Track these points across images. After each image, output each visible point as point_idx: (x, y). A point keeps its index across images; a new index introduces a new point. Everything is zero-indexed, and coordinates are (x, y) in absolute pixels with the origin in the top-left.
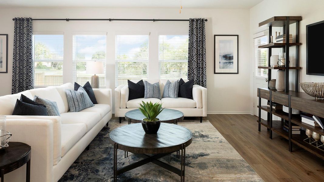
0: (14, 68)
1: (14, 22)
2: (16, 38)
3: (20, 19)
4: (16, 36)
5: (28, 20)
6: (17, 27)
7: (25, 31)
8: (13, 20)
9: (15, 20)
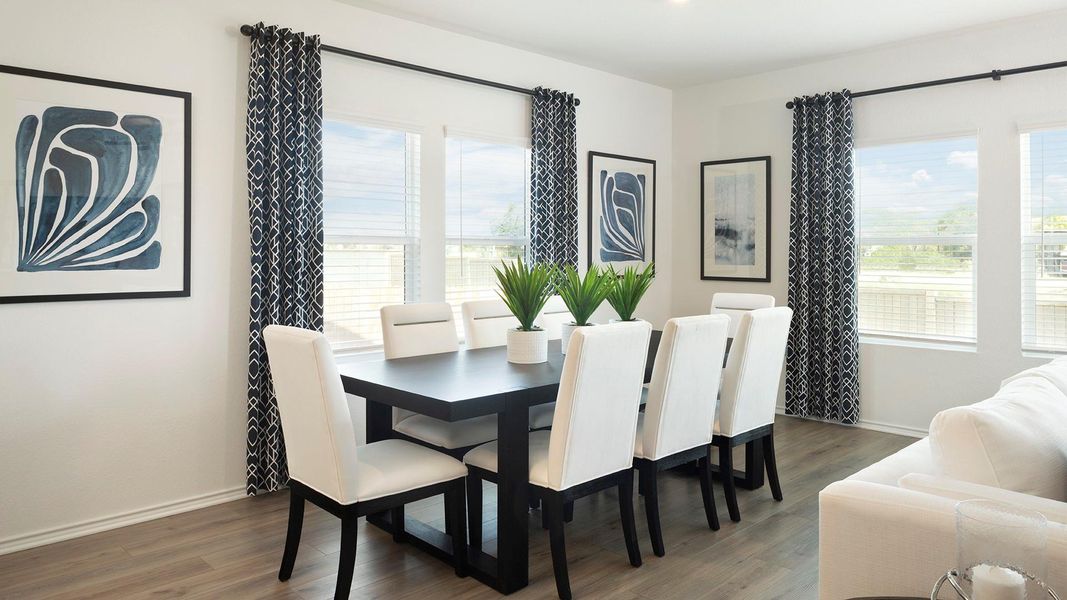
0: (795, 265)
1: (791, 112)
2: (800, 165)
3: (809, 101)
4: (797, 159)
5: (837, 99)
6: (801, 130)
7: (829, 140)
8: (789, 105)
9: (796, 105)
